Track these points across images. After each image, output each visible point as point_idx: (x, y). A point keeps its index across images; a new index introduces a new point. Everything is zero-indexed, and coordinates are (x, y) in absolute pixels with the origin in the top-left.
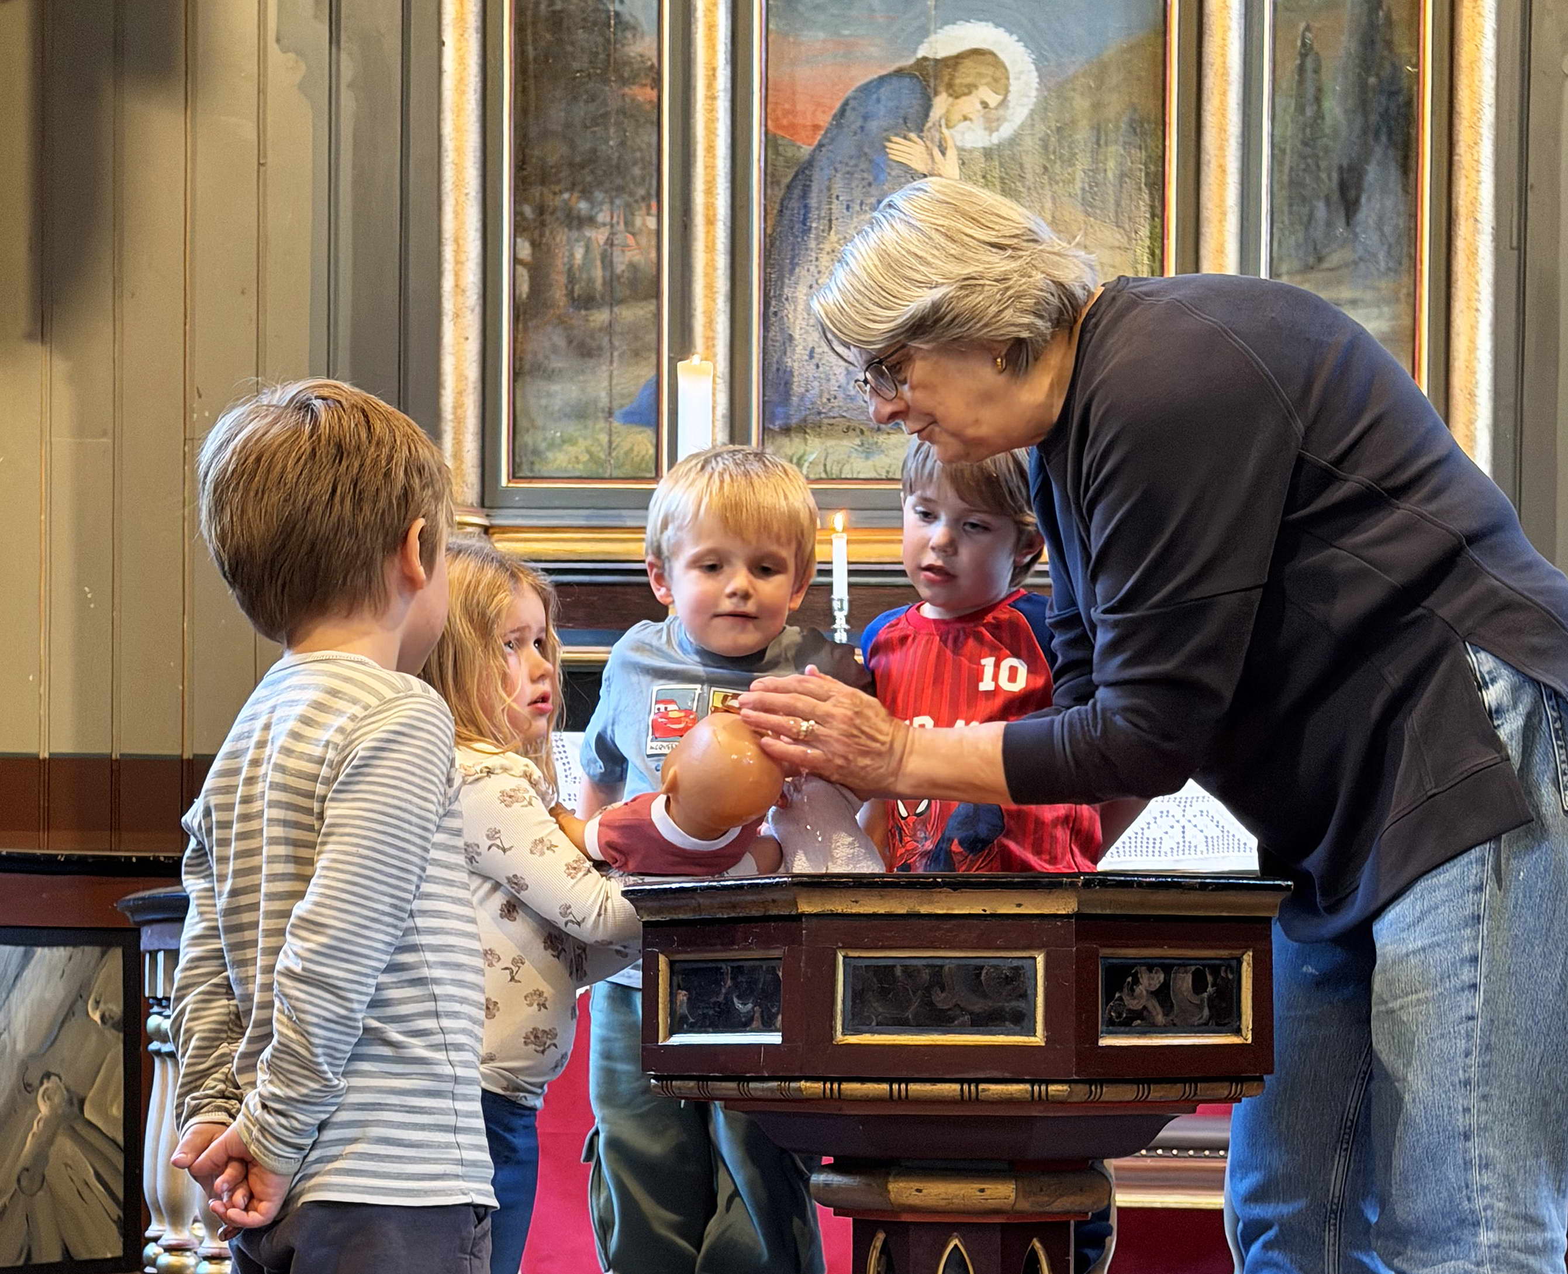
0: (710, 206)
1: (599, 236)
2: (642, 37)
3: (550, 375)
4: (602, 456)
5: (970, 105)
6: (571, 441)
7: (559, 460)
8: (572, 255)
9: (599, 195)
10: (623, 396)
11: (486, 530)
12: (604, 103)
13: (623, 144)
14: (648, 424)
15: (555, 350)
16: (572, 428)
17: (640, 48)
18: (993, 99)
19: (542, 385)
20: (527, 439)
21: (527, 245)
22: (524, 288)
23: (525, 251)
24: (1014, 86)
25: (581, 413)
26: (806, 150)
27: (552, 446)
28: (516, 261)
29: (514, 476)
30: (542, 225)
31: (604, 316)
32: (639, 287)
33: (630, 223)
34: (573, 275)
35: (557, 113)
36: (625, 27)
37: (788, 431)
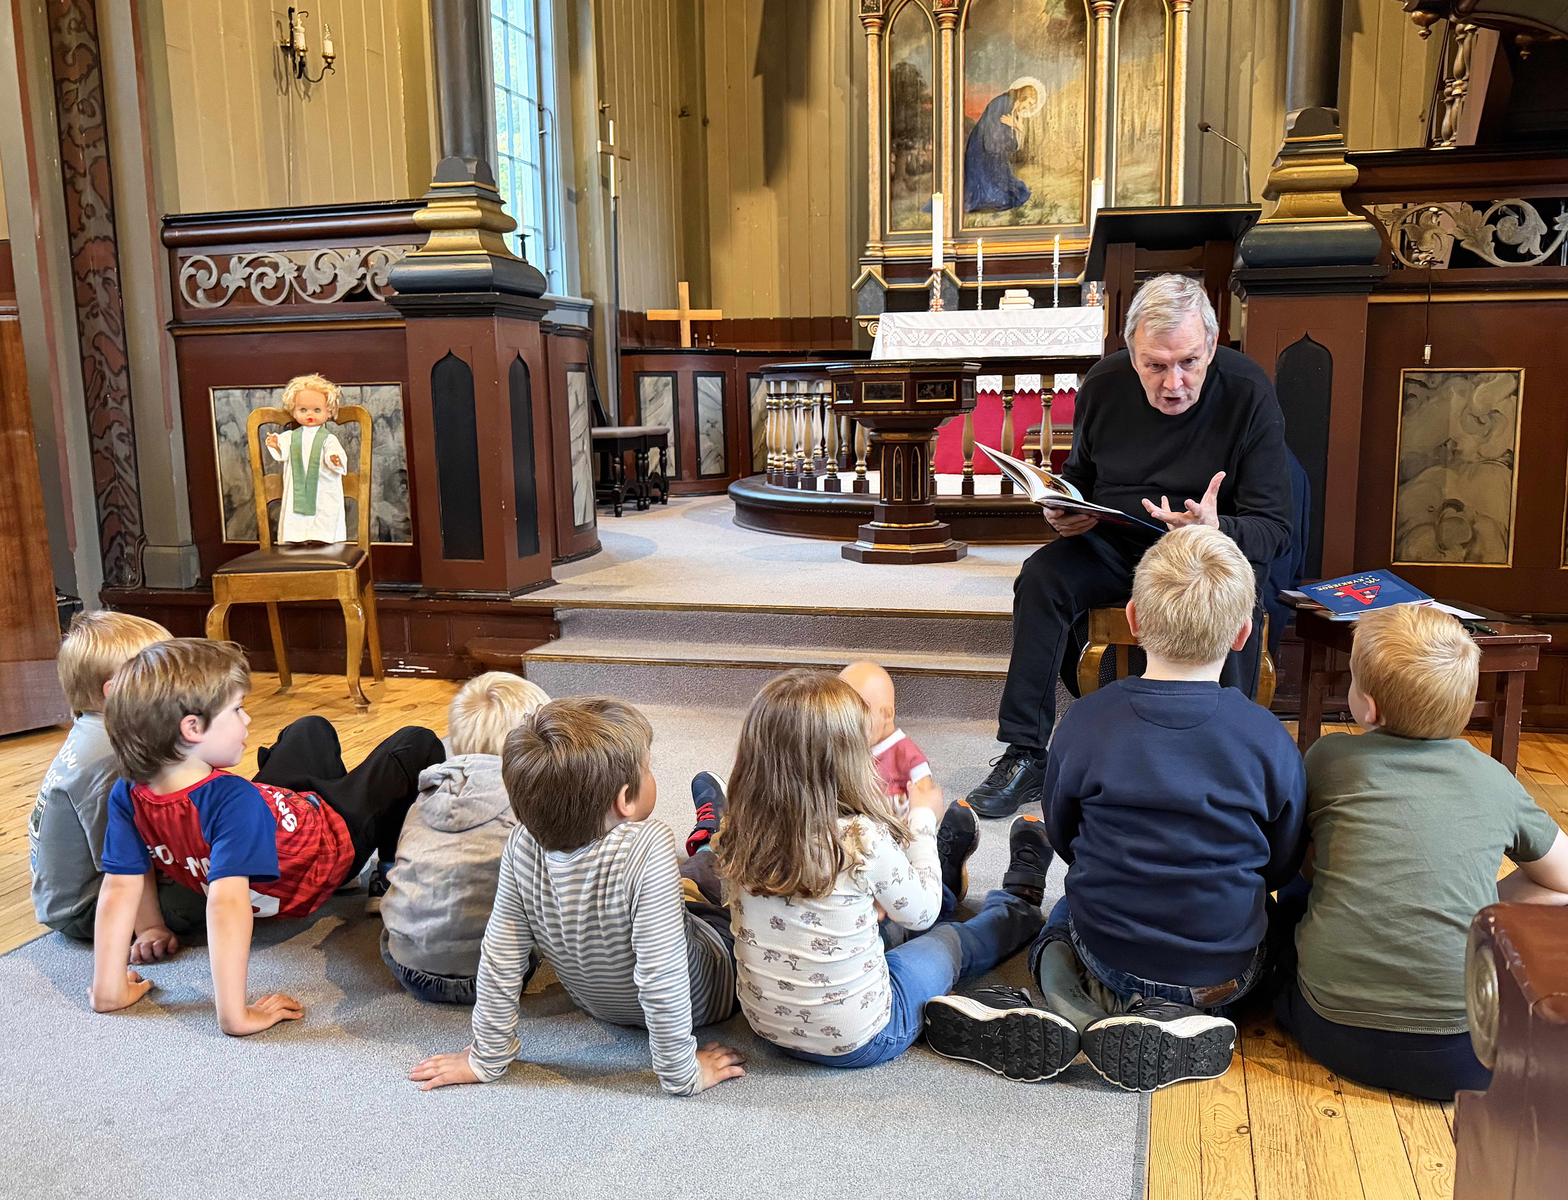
0: (946, 142)
1: (915, 152)
2: (927, 87)
3: (901, 198)
4: (916, 222)
5: (1025, 104)
6: (907, 218)
7: (904, 224)
9: (914, 139)
10: (921, 204)
11: (882, 248)
12: (917, 109)
13: (922, 123)
14: (930, 212)
15: (903, 189)
16: (907, 214)
17: (927, 91)
18: (1033, 101)
19: (899, 201)
20: (894, 218)
21: (894, 156)
22: (893, 170)
23: (893, 159)
24: (1039, 96)
25: (911, 209)
26: (976, 122)
27: (903, 220)
28: (891, 162)
29: (891, 230)
30: (899, 149)
31: (917, 178)
32: (926, 168)
33: (924, 148)
34: (908, 165)
35: (903, 114)
36: (922, 85)
37: (971, 211)
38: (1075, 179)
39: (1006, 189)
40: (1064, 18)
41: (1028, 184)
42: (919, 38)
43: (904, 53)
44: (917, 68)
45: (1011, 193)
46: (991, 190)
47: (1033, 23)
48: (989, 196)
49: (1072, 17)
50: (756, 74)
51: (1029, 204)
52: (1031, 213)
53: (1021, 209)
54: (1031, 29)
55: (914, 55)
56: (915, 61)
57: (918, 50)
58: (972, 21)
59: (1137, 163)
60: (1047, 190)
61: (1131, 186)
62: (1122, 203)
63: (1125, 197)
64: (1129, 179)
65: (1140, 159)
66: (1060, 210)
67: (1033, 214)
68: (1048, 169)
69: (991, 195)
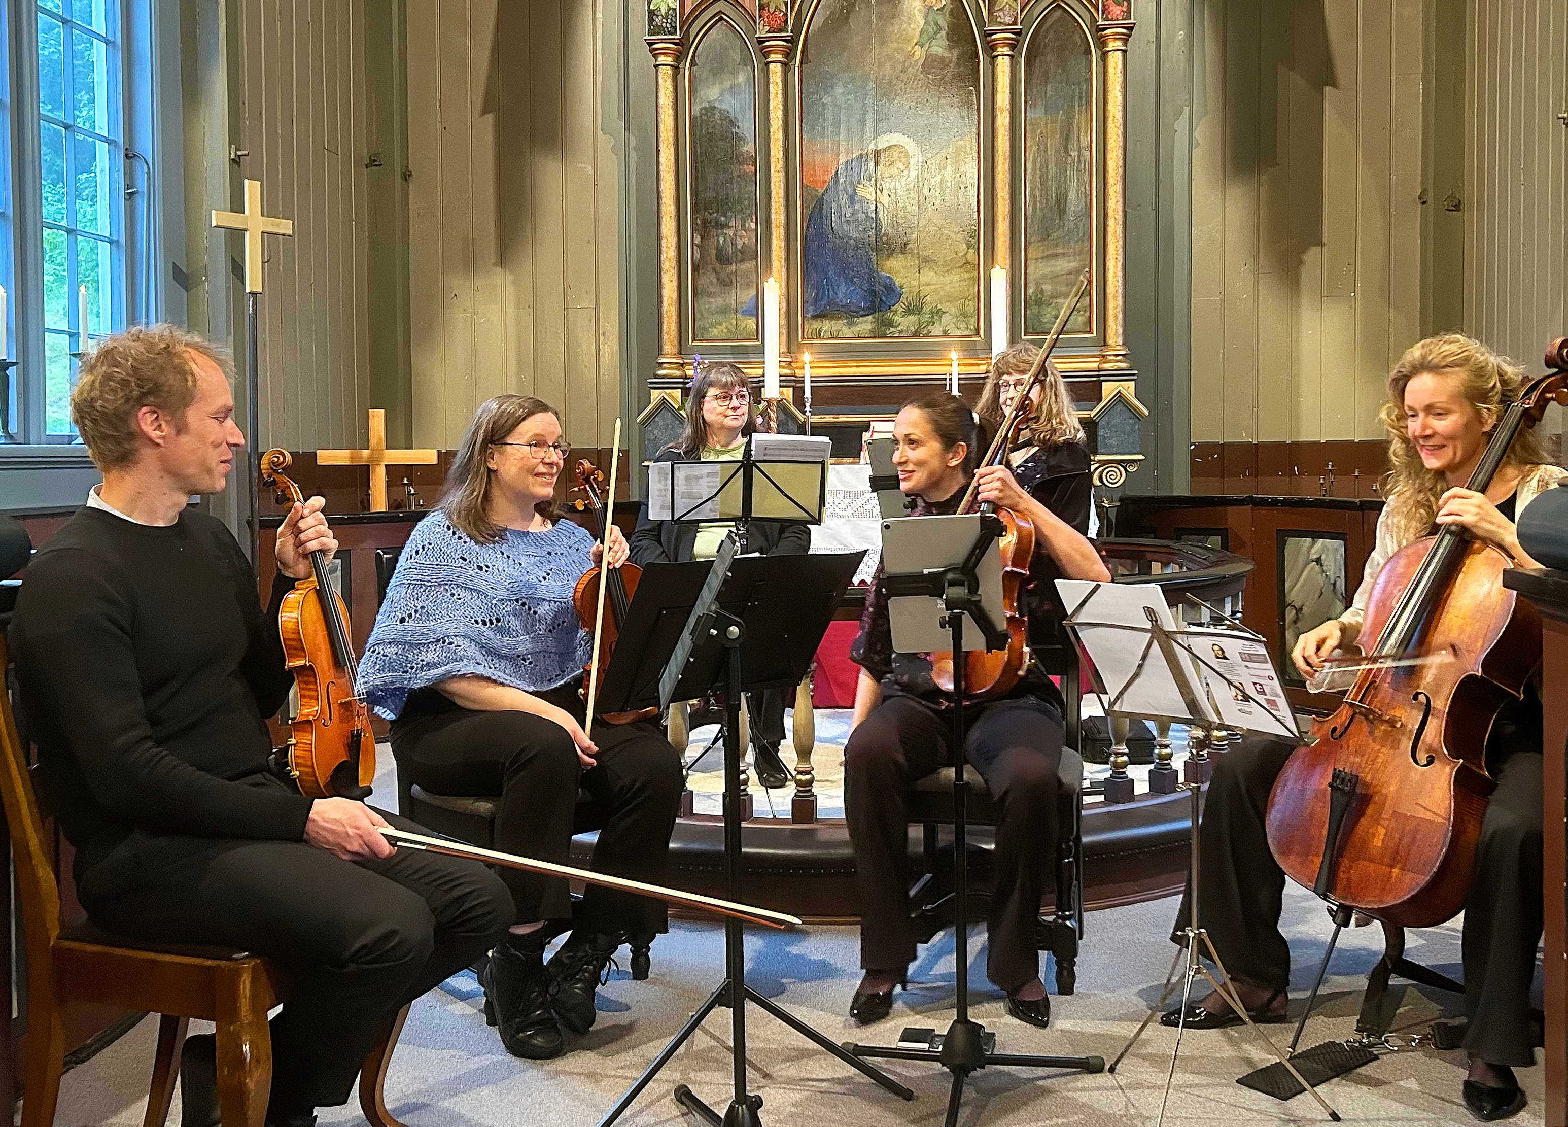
1: (731, 232)
2: (748, 143)
3: (710, 295)
4: (733, 330)
5: (892, 170)
6: (720, 323)
8: (718, 241)
9: (729, 214)
10: (742, 303)
11: (681, 365)
12: (732, 173)
13: (739, 191)
14: (753, 315)
15: (711, 283)
16: (720, 318)
17: (746, 148)
18: (903, 167)
19: (705, 299)
20: (700, 323)
21: (699, 237)
22: (697, 255)
23: (697, 240)
24: (912, 160)
25: (724, 311)
26: (821, 191)
27: (712, 326)
28: (693, 244)
29: (694, 339)
30: (705, 228)
31: (733, 268)
32: (747, 254)
33: (743, 226)
34: (719, 250)
35: (711, 178)
36: (740, 139)
37: (815, 317)
38: (967, 275)
39: (866, 286)
40: (947, 54)
41: (898, 281)
42: (735, 74)
43: (712, 93)
44: (732, 116)
45: (873, 293)
46: (843, 288)
47: (901, 58)
48: (840, 295)
49: (955, 53)
50: (485, 112)
51: (899, 308)
52: (905, 322)
53: (889, 315)
54: (899, 67)
55: (728, 97)
56: (729, 104)
57: (733, 90)
58: (811, 52)
59: (1055, 256)
60: (925, 290)
61: (1047, 288)
62: (1035, 309)
63: (1039, 302)
64: (1044, 277)
65: (1060, 251)
66: (946, 318)
67: (906, 323)
68: (926, 261)
69: (843, 293)
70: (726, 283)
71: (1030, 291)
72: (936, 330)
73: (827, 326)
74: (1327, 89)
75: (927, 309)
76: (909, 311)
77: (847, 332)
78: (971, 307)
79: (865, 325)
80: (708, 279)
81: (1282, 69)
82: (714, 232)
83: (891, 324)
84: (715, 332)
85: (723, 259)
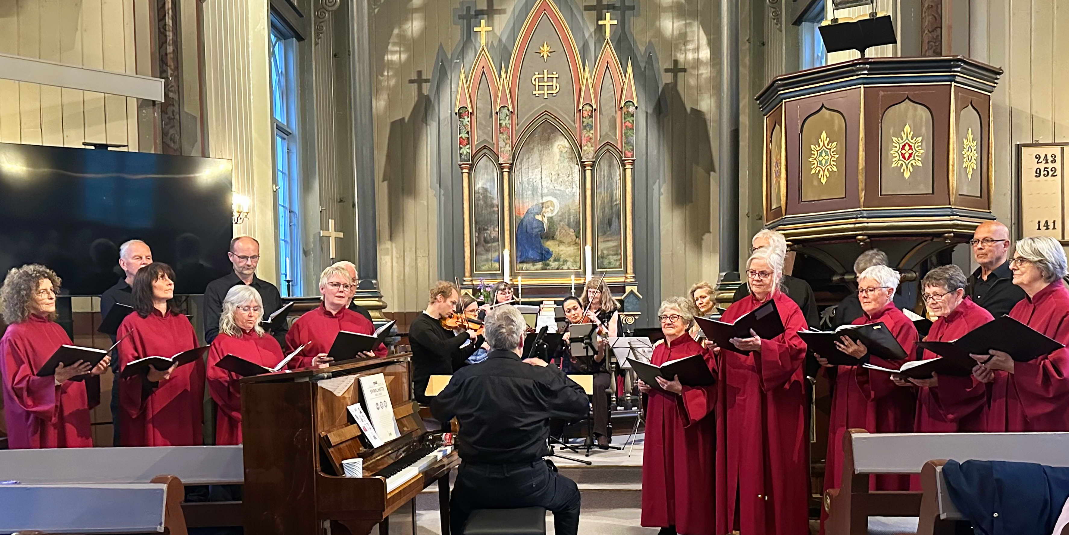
1: (489, 232)
5: (548, 210)
6: (485, 265)
9: (488, 225)
10: (494, 258)
11: (472, 280)
14: (498, 262)
15: (482, 250)
17: (495, 202)
18: (552, 209)
19: (481, 256)
20: (478, 265)
21: (478, 234)
22: (477, 240)
25: (487, 260)
26: (523, 216)
27: (482, 266)
28: (475, 236)
29: (476, 271)
30: (480, 230)
31: (490, 245)
32: (496, 240)
33: (494, 230)
34: (485, 238)
36: (492, 198)
37: (520, 263)
38: (576, 248)
39: (539, 251)
41: (551, 250)
43: (482, 182)
44: (489, 190)
45: (542, 254)
46: (531, 252)
48: (530, 255)
51: (552, 259)
53: (548, 262)
55: (487, 183)
56: (488, 186)
59: (608, 241)
60: (561, 253)
61: (605, 252)
62: (601, 260)
63: (602, 257)
64: (604, 248)
65: (610, 239)
66: (569, 263)
67: (554, 265)
68: (561, 242)
69: (531, 254)
70: (488, 251)
71: (599, 254)
72: (565, 267)
73: (525, 266)
74: (712, 173)
75: (561, 260)
76: (555, 260)
77: (532, 268)
78: (578, 259)
79: (539, 265)
80: (480, 249)
81: (694, 166)
82: (482, 232)
83: (548, 265)
84: (483, 268)
85: (486, 241)
